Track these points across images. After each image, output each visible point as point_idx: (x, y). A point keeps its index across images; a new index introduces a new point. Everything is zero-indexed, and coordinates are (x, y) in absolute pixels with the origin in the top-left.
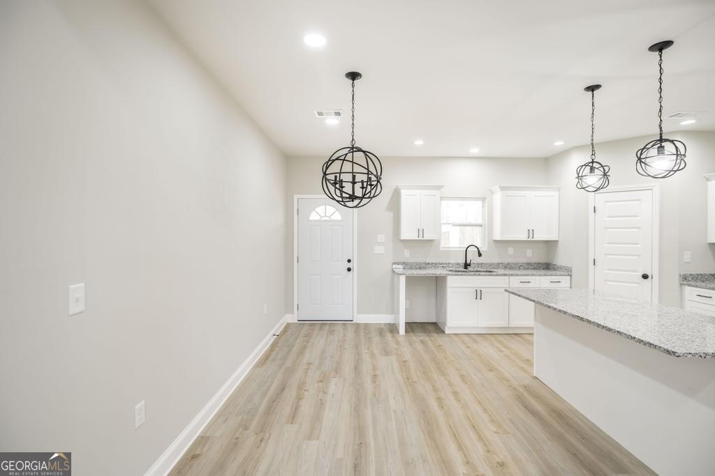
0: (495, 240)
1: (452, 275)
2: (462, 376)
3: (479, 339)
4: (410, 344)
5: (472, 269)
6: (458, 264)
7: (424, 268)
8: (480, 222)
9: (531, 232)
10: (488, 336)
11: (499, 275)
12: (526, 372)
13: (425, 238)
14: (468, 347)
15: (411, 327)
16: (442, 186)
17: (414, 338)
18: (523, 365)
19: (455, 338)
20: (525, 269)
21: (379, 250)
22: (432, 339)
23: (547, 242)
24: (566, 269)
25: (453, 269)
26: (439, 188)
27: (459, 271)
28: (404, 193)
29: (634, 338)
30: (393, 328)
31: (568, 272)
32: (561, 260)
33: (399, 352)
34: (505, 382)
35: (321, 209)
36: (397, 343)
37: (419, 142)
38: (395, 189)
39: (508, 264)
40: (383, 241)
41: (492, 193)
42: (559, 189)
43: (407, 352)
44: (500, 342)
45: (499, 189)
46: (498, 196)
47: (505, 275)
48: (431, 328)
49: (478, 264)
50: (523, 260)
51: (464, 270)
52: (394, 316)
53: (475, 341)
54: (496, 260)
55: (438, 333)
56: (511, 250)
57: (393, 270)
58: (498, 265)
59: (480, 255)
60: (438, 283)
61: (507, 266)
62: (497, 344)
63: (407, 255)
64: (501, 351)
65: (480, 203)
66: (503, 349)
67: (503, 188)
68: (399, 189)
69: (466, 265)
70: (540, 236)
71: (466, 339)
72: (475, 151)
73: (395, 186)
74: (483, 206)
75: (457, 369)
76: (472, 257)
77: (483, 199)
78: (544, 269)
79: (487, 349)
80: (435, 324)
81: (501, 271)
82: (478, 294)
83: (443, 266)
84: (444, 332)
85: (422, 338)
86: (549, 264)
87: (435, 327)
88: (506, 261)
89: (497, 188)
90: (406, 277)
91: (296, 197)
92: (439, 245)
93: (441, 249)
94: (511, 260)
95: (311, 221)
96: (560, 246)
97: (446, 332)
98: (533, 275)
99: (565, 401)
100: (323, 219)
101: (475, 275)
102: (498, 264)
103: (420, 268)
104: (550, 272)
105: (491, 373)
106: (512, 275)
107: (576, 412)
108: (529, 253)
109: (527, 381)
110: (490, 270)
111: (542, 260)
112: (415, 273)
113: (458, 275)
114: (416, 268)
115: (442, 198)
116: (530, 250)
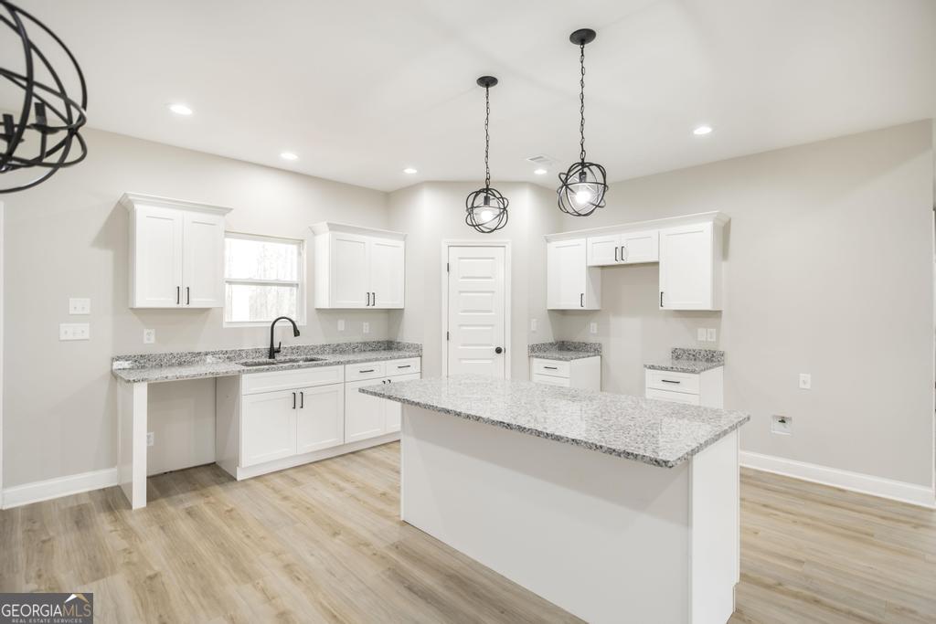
0: (317, 309)
1: (249, 372)
2: (288, 568)
3: (299, 476)
4: (162, 528)
5: (283, 359)
6: (257, 351)
7: (190, 363)
8: (295, 279)
9: (371, 296)
10: (312, 466)
11: (331, 364)
12: (388, 517)
13: (191, 306)
14: (286, 498)
15: (161, 484)
16: (231, 209)
17: (171, 509)
18: (381, 506)
19: (258, 486)
20: (361, 351)
22: (212, 499)
23: (388, 311)
24: (414, 348)
25: (250, 360)
26: (223, 211)
27: (260, 364)
28: (142, 212)
29: (601, 447)
30: (114, 499)
31: (417, 350)
32: (407, 336)
33: (135, 558)
34: (364, 549)
36: (128, 533)
37: (181, 109)
38: (119, 202)
39: (338, 345)
40: (87, 311)
41: (314, 233)
42: (405, 238)
43: (154, 549)
44: (335, 473)
45: (327, 229)
46: (324, 240)
47: (338, 363)
48: (204, 476)
49: (292, 349)
50: (357, 339)
51: (269, 360)
52: (115, 470)
53: (296, 482)
54: (320, 340)
55: (220, 483)
56: (341, 325)
57: (112, 373)
58: (323, 349)
59: (297, 333)
60: (221, 389)
61: (338, 349)
62: (332, 478)
63: (149, 341)
64: (341, 490)
65: (294, 248)
66: (343, 484)
67: (332, 227)
68: (131, 202)
69: (273, 352)
70: (381, 303)
71: (278, 481)
72: (289, 157)
73: (119, 195)
74: (300, 254)
75: (276, 555)
76: (284, 337)
77: (300, 242)
78: (384, 350)
79: (318, 492)
80: (213, 467)
81: (330, 358)
82: (298, 400)
83: (230, 356)
84: (236, 479)
85: (187, 505)
86: (391, 342)
87: (216, 473)
88: (335, 340)
89: (322, 226)
90: (149, 385)
92: (221, 316)
93: (225, 326)
94: (342, 340)
96: (407, 315)
97: (238, 479)
98: (377, 360)
99: (456, 551)
101: (292, 367)
102: (323, 346)
103: (180, 364)
104: (395, 354)
105: (337, 540)
106: (349, 362)
107: (474, 565)
108: (366, 327)
109: (396, 535)
110: (314, 357)
111: (382, 338)
112: (170, 375)
113: (262, 370)
114: (172, 366)
115: (228, 233)
116: (367, 324)
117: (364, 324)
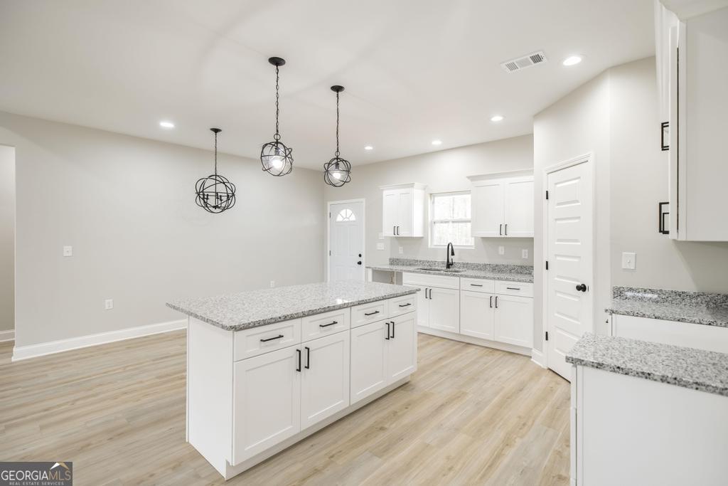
0: (480, 238)
8: (469, 217)
9: (504, 227)
21: (380, 246)
26: (412, 185)
35: (343, 212)
39: (497, 266)
45: (469, 180)
49: (464, 264)
50: (518, 263)
51: (445, 269)
54: (483, 260)
56: (501, 250)
59: (452, 253)
61: (497, 269)
69: (449, 265)
70: (514, 233)
88: (495, 262)
90: (373, 271)
91: (329, 203)
92: (427, 243)
93: (430, 247)
94: (501, 262)
95: (339, 222)
98: (484, 278)
100: (346, 220)
102: (485, 265)
106: (462, 275)
113: (440, 274)
114: (407, 265)
116: (527, 251)
117: (523, 251)
